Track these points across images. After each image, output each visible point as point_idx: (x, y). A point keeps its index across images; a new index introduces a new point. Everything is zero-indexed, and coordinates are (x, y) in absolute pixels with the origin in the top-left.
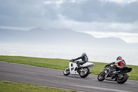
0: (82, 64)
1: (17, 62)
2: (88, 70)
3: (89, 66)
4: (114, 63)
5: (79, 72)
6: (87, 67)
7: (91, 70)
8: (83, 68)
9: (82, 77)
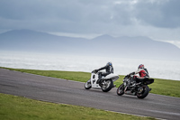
0: (105, 75)
1: (78, 79)
2: (112, 83)
3: (113, 78)
4: (134, 73)
5: (101, 85)
6: (111, 80)
7: (115, 82)
8: (106, 80)
9: (104, 91)
